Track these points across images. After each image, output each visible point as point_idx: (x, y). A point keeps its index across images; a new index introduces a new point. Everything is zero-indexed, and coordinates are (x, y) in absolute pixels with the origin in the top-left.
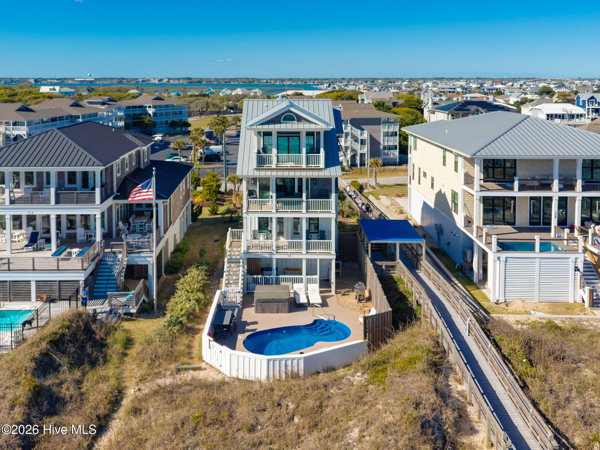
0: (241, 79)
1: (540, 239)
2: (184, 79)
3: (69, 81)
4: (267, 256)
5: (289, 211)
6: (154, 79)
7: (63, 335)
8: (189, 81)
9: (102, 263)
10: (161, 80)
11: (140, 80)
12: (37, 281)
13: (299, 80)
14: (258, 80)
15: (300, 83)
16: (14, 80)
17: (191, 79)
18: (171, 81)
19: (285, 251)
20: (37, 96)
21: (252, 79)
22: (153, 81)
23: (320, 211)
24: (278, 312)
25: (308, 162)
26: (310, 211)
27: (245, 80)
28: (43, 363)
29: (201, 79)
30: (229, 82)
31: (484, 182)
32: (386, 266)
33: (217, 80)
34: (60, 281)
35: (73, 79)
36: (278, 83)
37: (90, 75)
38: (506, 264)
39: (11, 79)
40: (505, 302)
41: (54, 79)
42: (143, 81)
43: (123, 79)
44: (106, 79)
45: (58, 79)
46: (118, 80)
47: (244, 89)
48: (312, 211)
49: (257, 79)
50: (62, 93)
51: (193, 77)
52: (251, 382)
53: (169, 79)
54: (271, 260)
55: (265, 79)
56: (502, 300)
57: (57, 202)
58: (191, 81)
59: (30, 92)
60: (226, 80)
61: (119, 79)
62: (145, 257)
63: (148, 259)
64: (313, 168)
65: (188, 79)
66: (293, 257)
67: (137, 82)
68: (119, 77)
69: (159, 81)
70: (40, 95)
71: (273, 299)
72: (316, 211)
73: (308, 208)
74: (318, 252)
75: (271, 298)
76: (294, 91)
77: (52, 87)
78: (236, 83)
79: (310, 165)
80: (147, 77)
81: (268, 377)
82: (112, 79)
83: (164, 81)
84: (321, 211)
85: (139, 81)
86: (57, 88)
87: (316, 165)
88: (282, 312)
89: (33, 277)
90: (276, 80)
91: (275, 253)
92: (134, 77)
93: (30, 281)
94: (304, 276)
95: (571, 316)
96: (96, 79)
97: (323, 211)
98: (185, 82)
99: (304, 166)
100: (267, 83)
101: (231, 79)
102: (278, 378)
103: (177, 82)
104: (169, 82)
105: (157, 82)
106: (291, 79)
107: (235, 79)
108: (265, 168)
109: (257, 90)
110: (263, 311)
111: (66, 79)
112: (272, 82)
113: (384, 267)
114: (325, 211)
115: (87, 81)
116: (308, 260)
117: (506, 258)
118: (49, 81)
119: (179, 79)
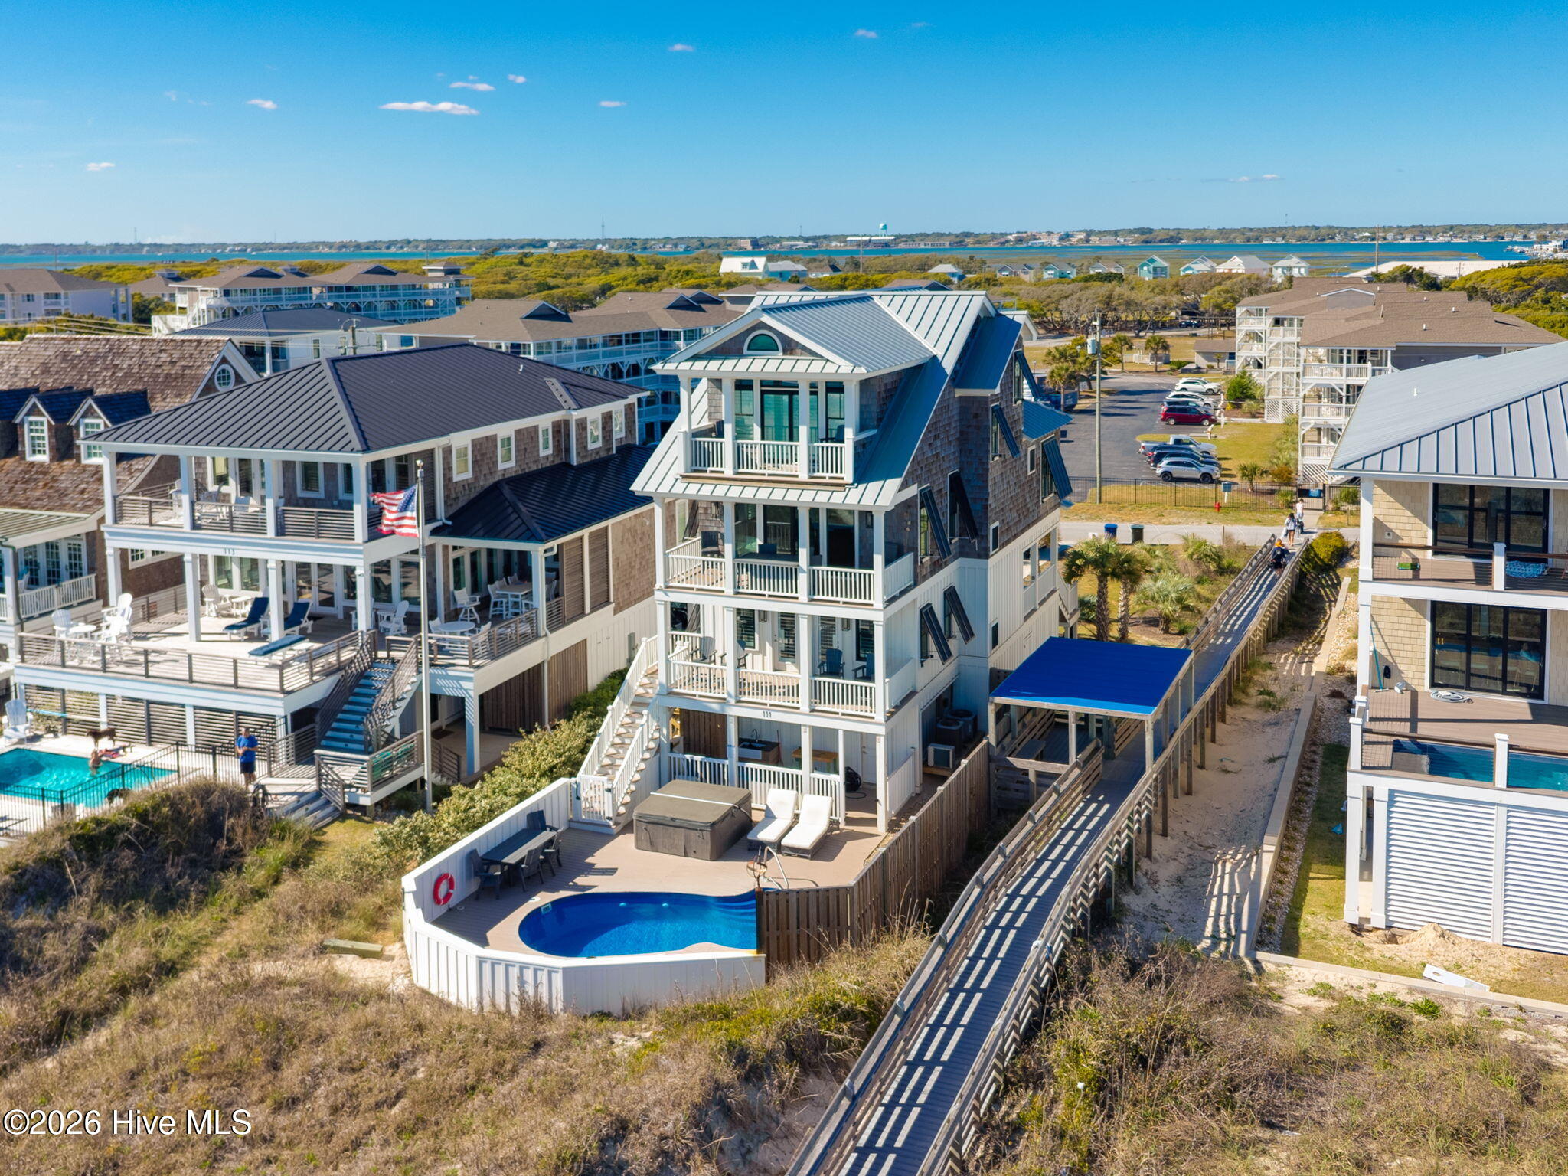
0: (1294, 228)
1: (1510, 747)
2: (1131, 232)
3: (834, 244)
4: (715, 707)
5: (767, 593)
6: (1050, 233)
7: (121, 828)
8: (1145, 237)
9: (363, 681)
10: (1067, 236)
11: (1010, 237)
12: (195, 707)
13: (1478, 228)
14: (1346, 231)
15: (1480, 238)
16: (707, 243)
17: (1151, 231)
18: (1094, 240)
19: (759, 700)
20: (702, 281)
21: (1331, 228)
22: (1046, 241)
23: (844, 599)
24: (686, 855)
25: (813, 464)
26: (820, 597)
27: (1305, 233)
28: (40, 881)
29: (1178, 231)
30: (1257, 239)
31: (1435, 553)
32: (1039, 774)
33: (1222, 232)
34: (239, 713)
35: (842, 238)
36: (1407, 240)
37: (885, 227)
38: (1389, 812)
39: (700, 239)
40: (1388, 927)
41: (800, 238)
42: (1020, 240)
43: (968, 235)
44: (924, 236)
45: (807, 239)
46: (952, 238)
47: (1254, 258)
48: (825, 597)
49: (1340, 229)
50: (773, 274)
51: (1156, 226)
52: (449, 1005)
53: (1090, 234)
54: (723, 718)
55: (1366, 229)
56: (1379, 921)
57: (281, 531)
58: (1148, 239)
59: (687, 273)
60: (1250, 234)
61: (957, 236)
62: (458, 679)
63: (466, 685)
64: (827, 481)
65: (1142, 231)
66: (777, 717)
67: (1003, 244)
68: (958, 232)
69: (1061, 239)
70: (709, 280)
71: (673, 819)
72: (834, 598)
73: (813, 589)
74: (840, 711)
75: (669, 815)
76: (1398, 264)
77: (748, 260)
78: (1279, 240)
79: (820, 474)
80: (1031, 230)
81: (480, 1002)
82: (941, 235)
83: (1074, 240)
84: (848, 600)
85: (1008, 241)
86: (761, 261)
87: (834, 475)
88: (696, 854)
89: (191, 697)
90: (1401, 231)
91: (733, 701)
92: (997, 231)
93: (183, 706)
94: (806, 771)
95: (1524, 1002)
96: (898, 237)
97: (853, 600)
98: (1130, 241)
99: (804, 476)
100: (1373, 239)
101: (1265, 230)
102: (503, 1008)
103: (1109, 241)
104: (1088, 241)
105: (1055, 242)
106: (1452, 228)
107: (1274, 231)
108: (708, 474)
109: (1293, 261)
110: (653, 847)
111: (825, 237)
112: (1390, 236)
113: (1032, 777)
114: (858, 600)
115: (877, 244)
116: (816, 731)
117: (1392, 794)
118: (785, 243)
119: (1116, 233)
